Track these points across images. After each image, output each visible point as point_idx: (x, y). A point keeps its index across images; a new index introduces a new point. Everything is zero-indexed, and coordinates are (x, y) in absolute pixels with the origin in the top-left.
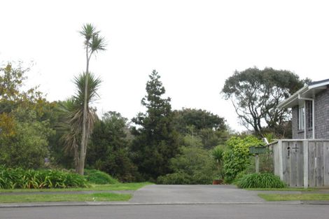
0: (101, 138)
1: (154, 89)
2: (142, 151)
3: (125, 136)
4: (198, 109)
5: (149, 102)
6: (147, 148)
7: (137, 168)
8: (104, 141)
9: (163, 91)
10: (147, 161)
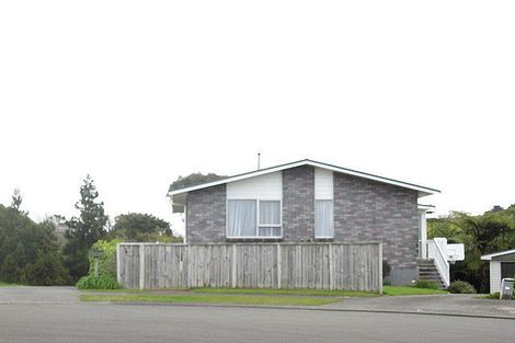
0: (32, 241)
1: (87, 193)
2: (74, 254)
3: (56, 239)
4: (143, 213)
5: (82, 206)
6: (79, 252)
7: (67, 271)
8: (34, 244)
9: (97, 195)
10: (79, 265)
